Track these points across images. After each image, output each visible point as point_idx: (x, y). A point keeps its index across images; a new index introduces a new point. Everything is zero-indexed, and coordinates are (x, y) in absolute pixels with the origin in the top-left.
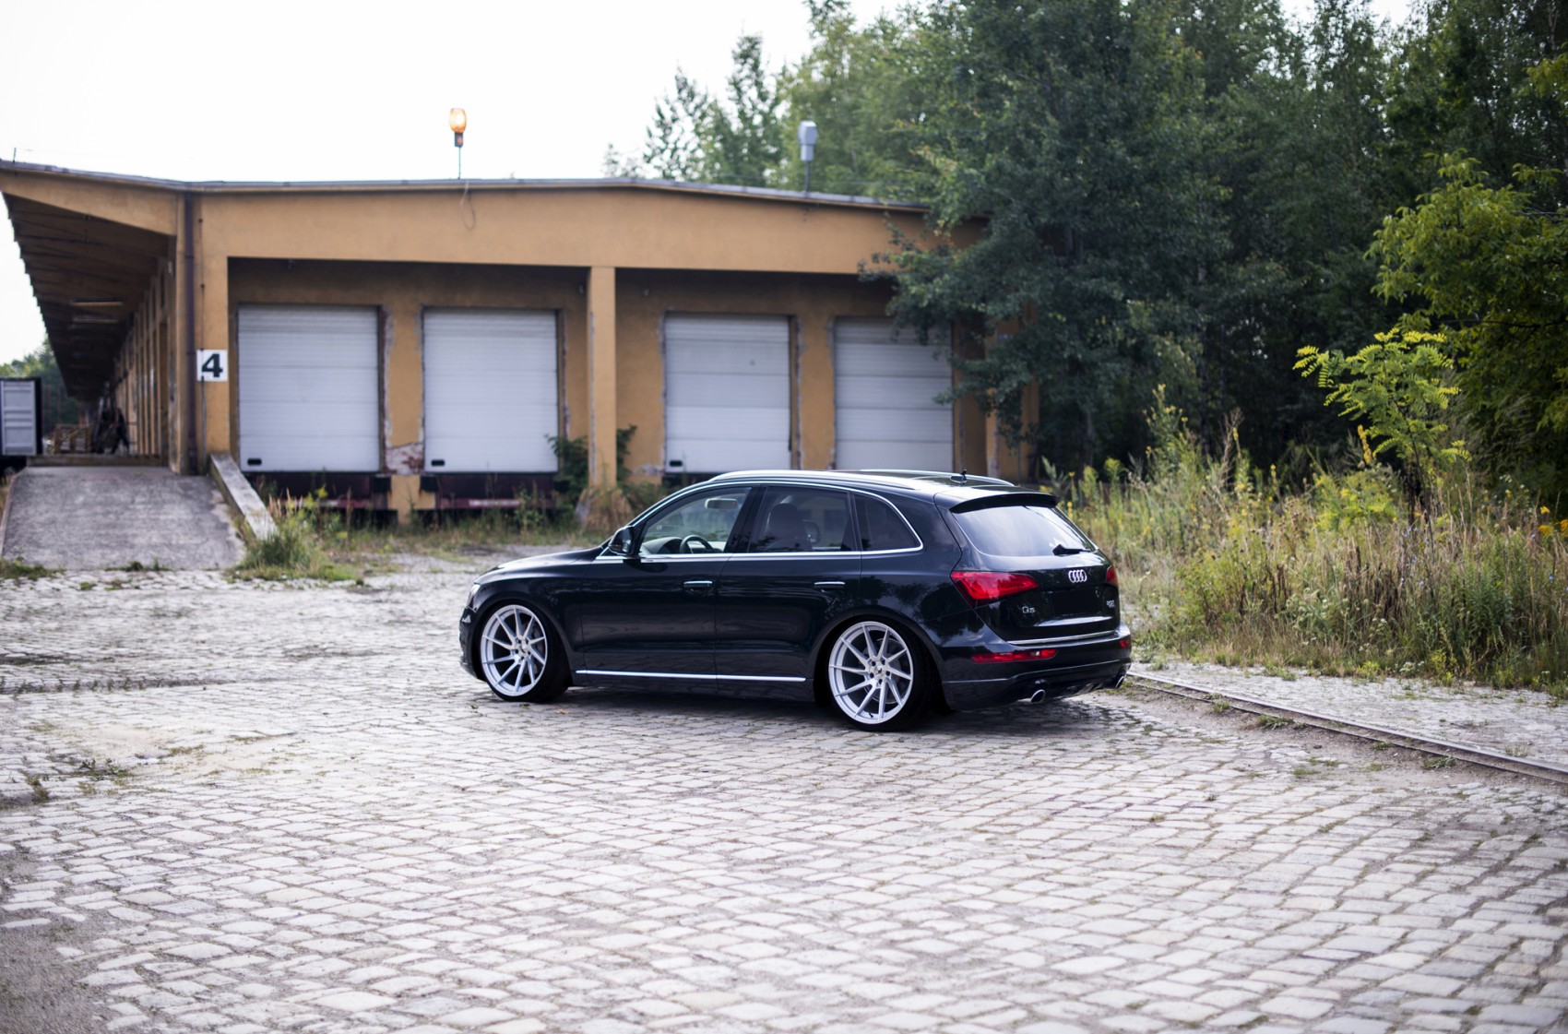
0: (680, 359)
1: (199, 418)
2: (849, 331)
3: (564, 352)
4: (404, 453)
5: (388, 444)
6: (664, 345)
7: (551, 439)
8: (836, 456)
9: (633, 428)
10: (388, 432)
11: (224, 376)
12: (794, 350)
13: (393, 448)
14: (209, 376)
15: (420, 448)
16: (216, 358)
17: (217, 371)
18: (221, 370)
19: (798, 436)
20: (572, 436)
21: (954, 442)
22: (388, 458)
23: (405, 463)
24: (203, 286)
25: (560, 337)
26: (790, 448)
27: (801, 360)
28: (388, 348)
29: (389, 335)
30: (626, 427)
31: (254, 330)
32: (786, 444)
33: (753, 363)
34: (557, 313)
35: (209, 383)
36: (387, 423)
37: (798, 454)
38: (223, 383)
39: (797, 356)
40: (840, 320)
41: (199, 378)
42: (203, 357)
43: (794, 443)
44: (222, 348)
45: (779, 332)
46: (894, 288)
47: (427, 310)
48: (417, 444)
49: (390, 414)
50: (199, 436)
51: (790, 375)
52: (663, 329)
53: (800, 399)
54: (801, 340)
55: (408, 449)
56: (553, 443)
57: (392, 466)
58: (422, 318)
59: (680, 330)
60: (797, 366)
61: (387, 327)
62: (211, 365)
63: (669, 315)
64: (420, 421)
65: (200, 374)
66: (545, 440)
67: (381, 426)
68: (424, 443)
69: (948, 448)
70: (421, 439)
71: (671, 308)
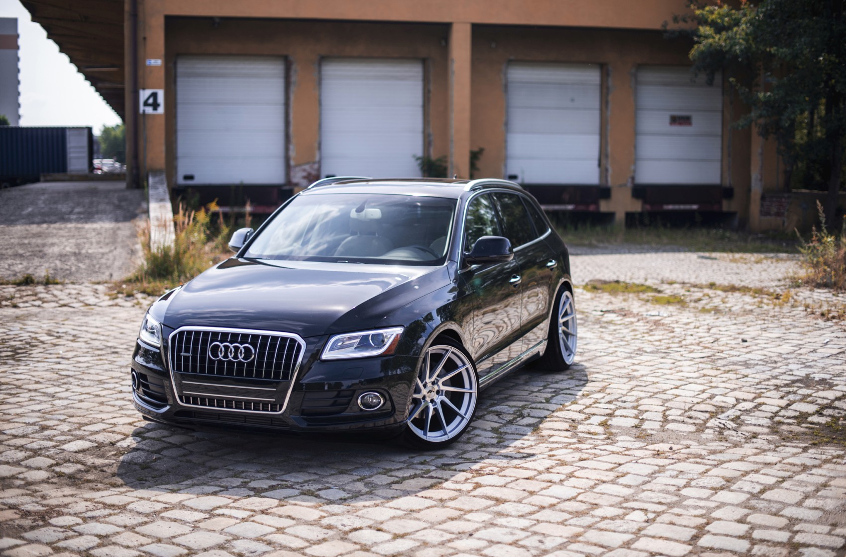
0: (518, 98)
1: (141, 143)
2: (647, 76)
3: (429, 91)
4: (304, 170)
5: (292, 163)
6: (506, 86)
7: (418, 159)
8: (634, 171)
9: (481, 151)
10: (292, 154)
11: (161, 110)
12: (604, 90)
13: (296, 166)
14: (149, 110)
15: (316, 166)
16: (154, 95)
17: (155, 106)
18: (158, 105)
19: (607, 156)
20: (434, 155)
21: (722, 161)
22: (292, 174)
23: (304, 177)
24: (145, 39)
25: (426, 80)
26: (600, 165)
27: (610, 98)
28: (293, 89)
29: (294, 78)
30: (476, 149)
31: (190, 75)
32: (596, 163)
33: (573, 100)
34: (424, 61)
35: (149, 115)
36: (291, 147)
37: (607, 170)
38: (159, 115)
39: (607, 94)
40: (640, 67)
41: (141, 111)
42: (144, 94)
43: (604, 162)
44: (160, 88)
45: (593, 76)
46: (696, 39)
47: (323, 59)
48: (314, 163)
49: (293, 140)
50: (141, 157)
51: (601, 110)
52: (505, 74)
53: (609, 127)
54: (611, 82)
55: (307, 167)
56: (419, 162)
57: (295, 180)
58: (320, 65)
59: (518, 74)
60: (607, 103)
61: (292, 73)
62: (151, 101)
63: (511, 62)
64: (316, 145)
65: (142, 108)
66: (413, 160)
67: (287, 149)
68: (320, 162)
69: (718, 165)
70: (317, 159)
71: (512, 57)
